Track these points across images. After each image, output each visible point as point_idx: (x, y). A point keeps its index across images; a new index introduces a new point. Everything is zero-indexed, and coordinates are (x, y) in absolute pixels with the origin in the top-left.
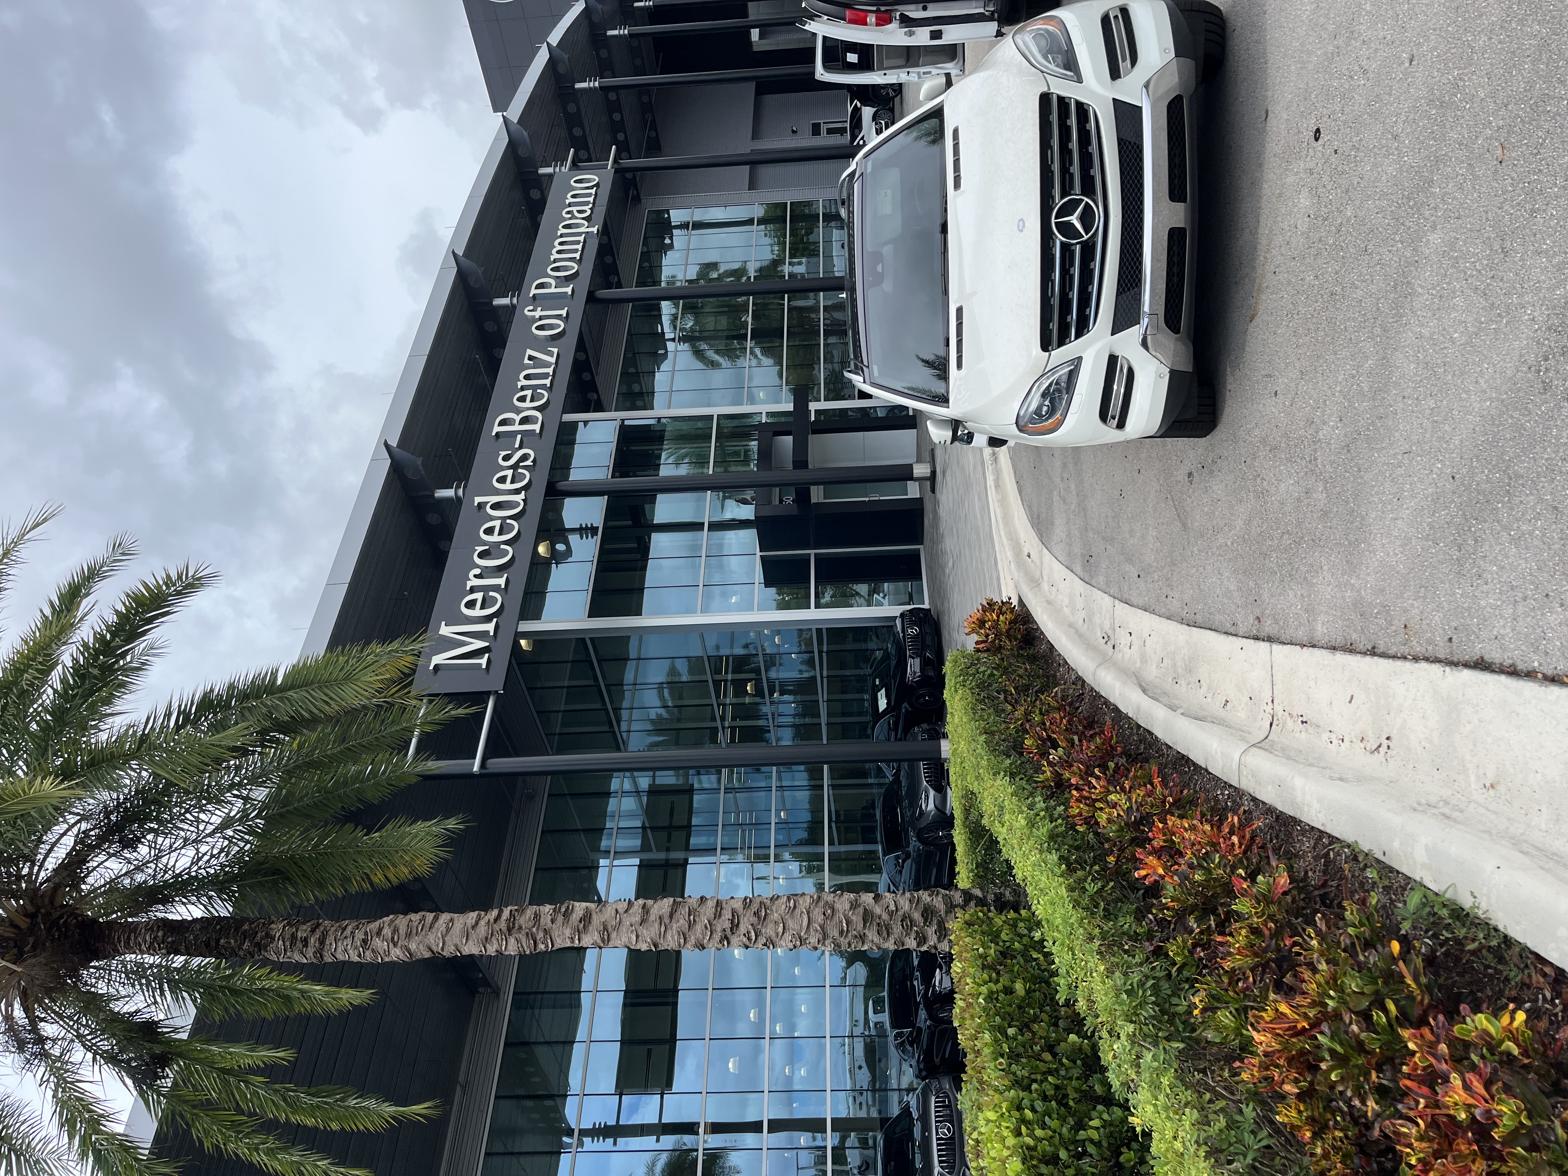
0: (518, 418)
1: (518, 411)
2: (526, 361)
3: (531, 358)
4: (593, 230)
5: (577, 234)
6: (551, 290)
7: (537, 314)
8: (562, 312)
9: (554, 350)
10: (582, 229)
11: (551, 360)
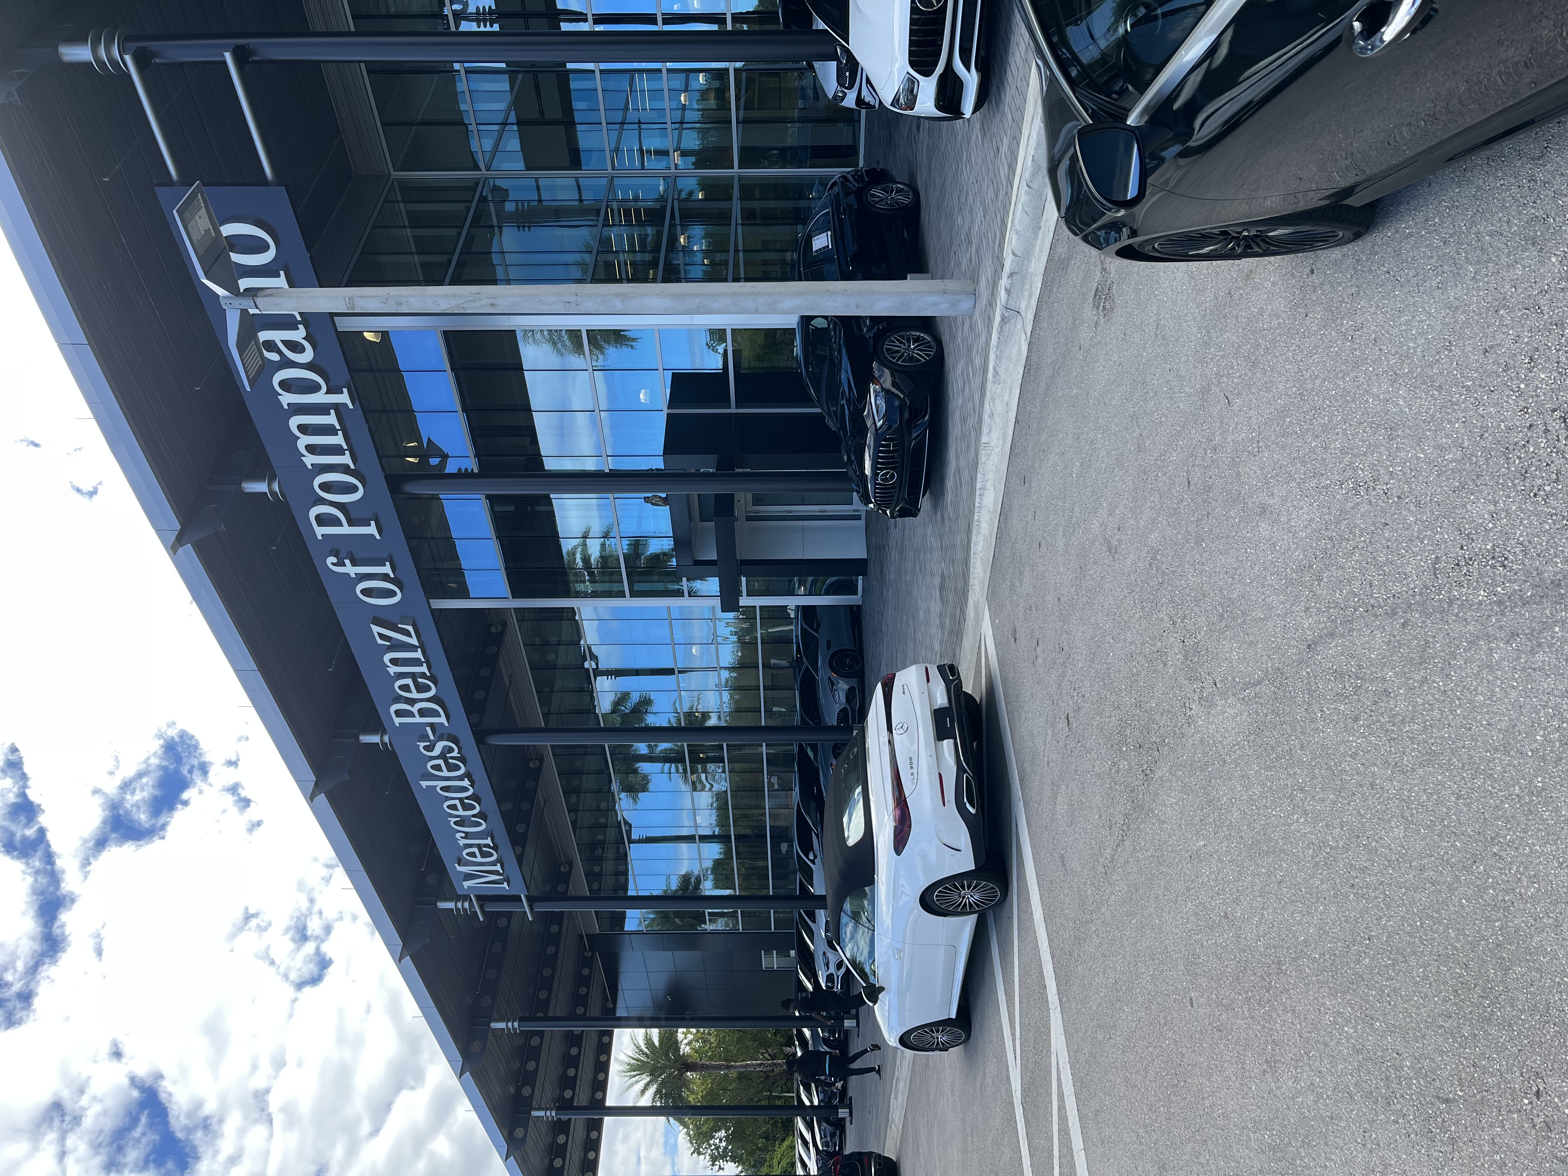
0: (413, 710)
1: (410, 701)
2: (379, 641)
3: (383, 637)
4: (344, 398)
5: (321, 409)
6: (346, 529)
7: (350, 570)
8: (387, 569)
9: (410, 628)
10: (320, 397)
11: (414, 641)
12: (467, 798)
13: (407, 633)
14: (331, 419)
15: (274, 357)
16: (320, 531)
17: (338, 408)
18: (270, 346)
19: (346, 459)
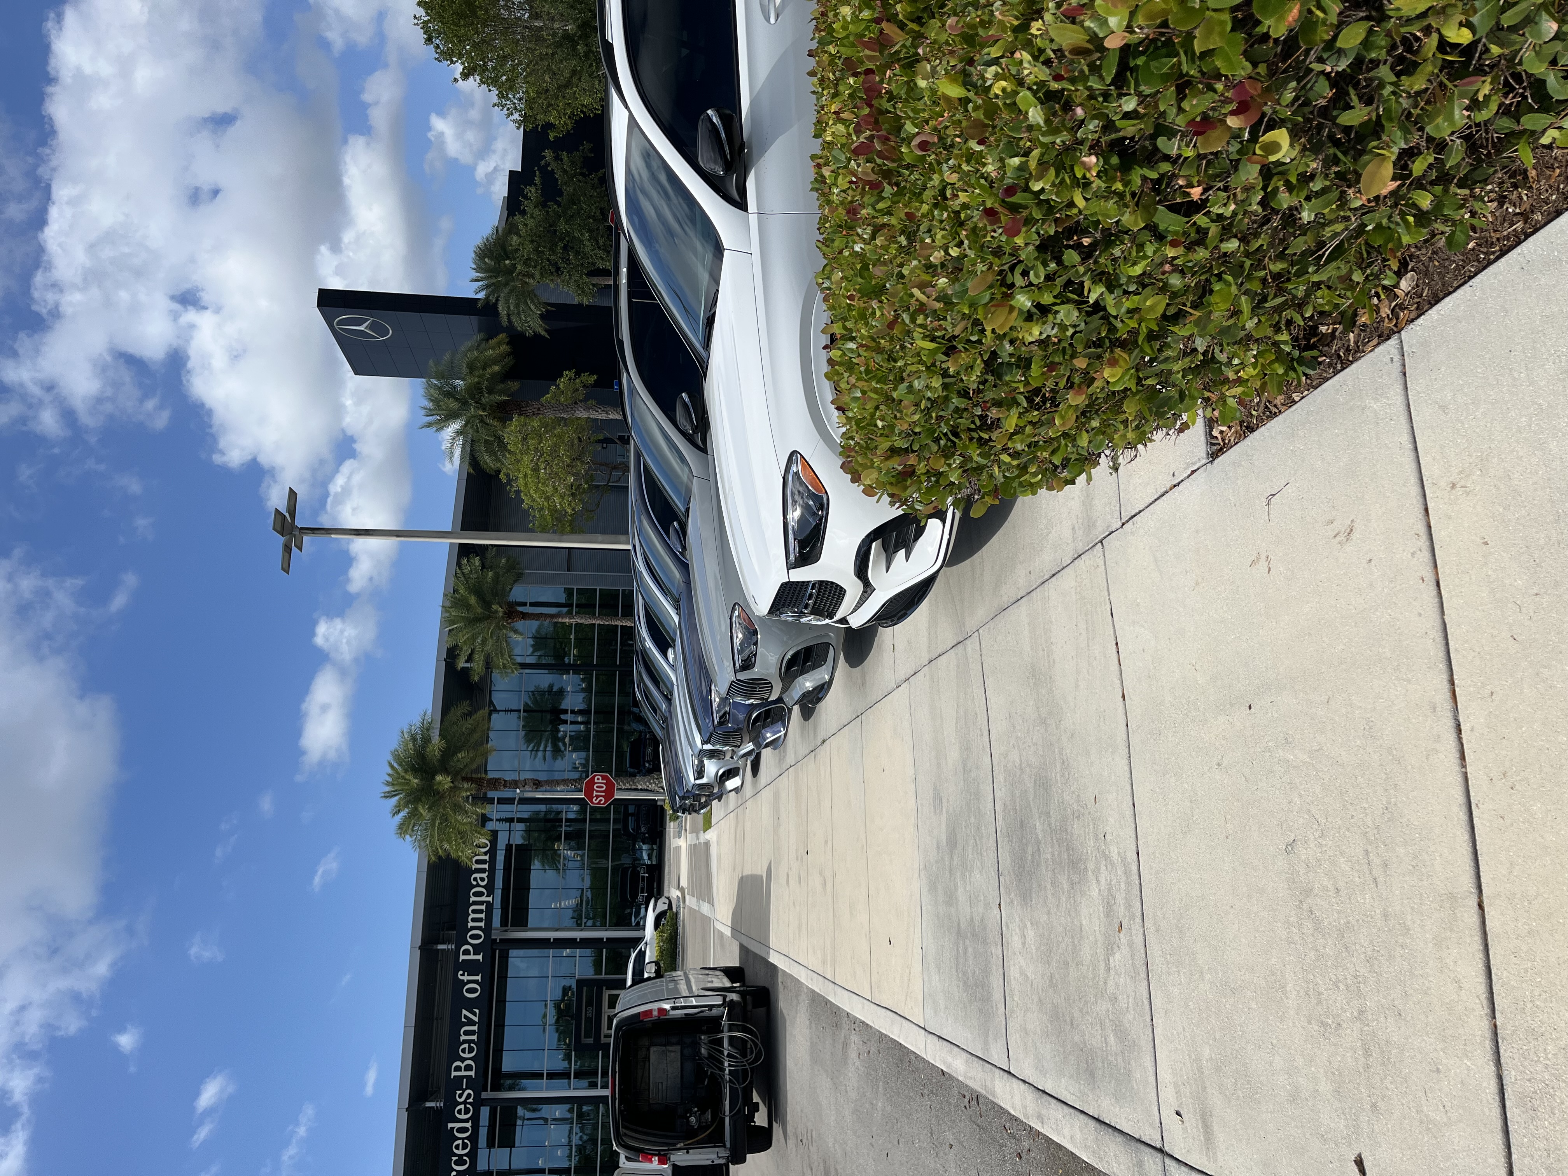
0: (463, 1066)
1: (463, 1060)
2: (463, 1020)
3: (466, 1017)
4: (490, 899)
5: (481, 903)
6: (471, 957)
7: (466, 978)
8: (479, 978)
9: (477, 1011)
10: (483, 898)
11: (476, 1019)
12: (466, 1138)
13: (475, 1014)
14: (483, 907)
15: (475, 883)
16: (462, 957)
17: (488, 902)
18: (475, 879)
19: (482, 924)
